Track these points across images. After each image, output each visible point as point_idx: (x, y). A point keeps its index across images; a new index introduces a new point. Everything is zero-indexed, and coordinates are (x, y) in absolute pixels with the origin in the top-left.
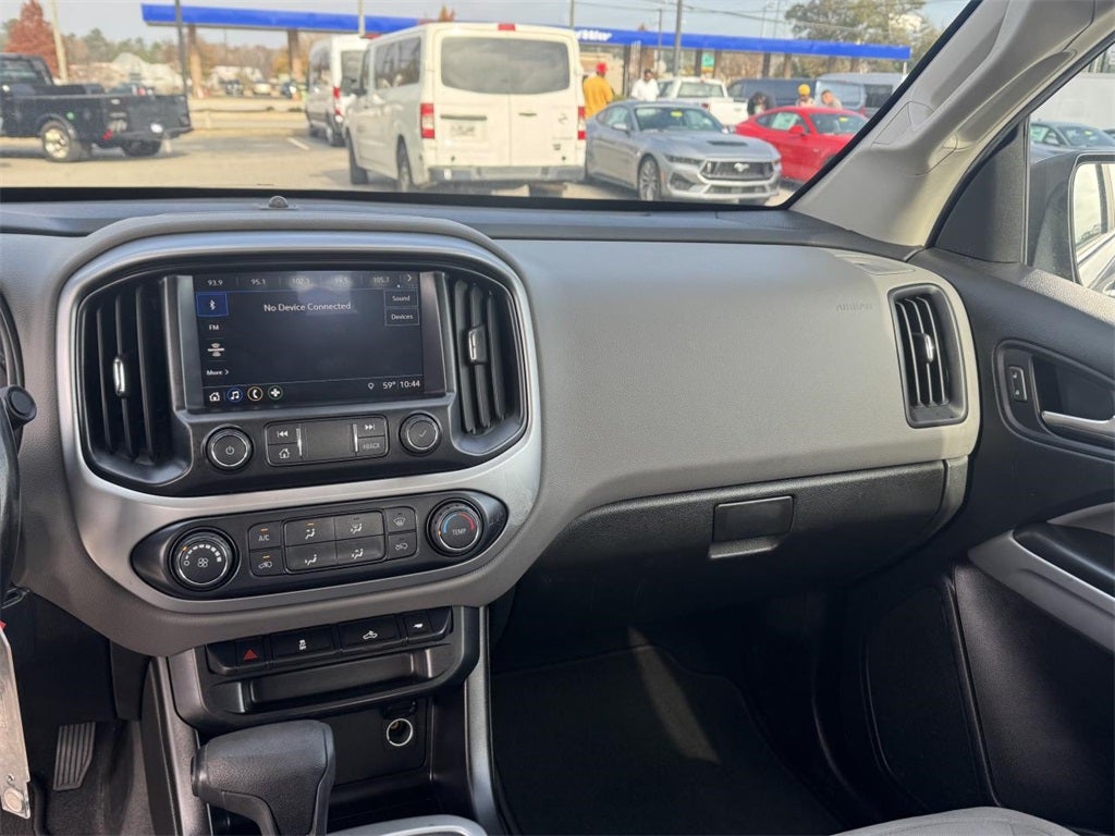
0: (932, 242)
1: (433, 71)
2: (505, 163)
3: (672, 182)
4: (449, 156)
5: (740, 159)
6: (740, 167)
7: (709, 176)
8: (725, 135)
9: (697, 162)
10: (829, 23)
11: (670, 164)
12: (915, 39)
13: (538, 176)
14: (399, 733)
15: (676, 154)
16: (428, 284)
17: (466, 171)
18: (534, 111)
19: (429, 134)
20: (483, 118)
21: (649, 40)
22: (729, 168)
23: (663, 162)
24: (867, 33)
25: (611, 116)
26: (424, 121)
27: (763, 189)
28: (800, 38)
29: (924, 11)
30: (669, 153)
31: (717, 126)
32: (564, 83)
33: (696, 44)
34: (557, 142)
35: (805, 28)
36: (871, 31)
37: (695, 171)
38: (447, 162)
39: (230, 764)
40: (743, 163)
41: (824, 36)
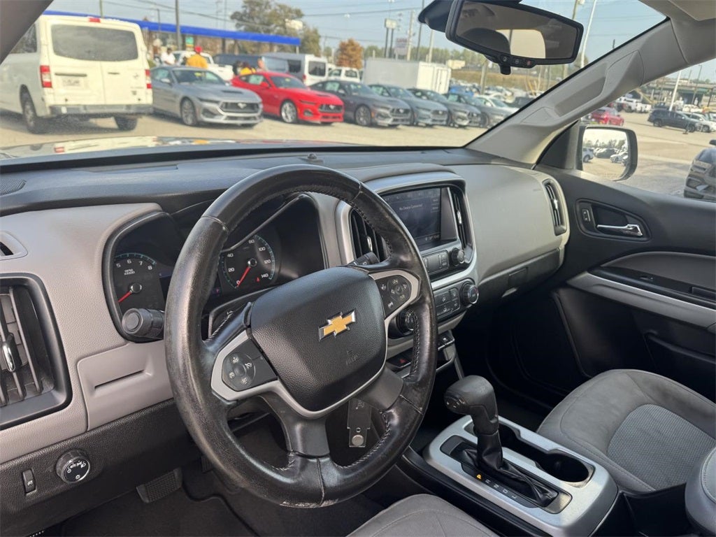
0: (538, 162)
1: (47, 45)
2: (102, 102)
3: (203, 114)
4: (64, 98)
5: (241, 101)
6: (241, 105)
7: (225, 110)
9: (217, 102)
10: (256, 23)
11: (201, 103)
12: (301, 34)
13: (124, 110)
15: (204, 97)
17: (77, 107)
18: (117, 72)
19: (49, 85)
20: (85, 75)
23: (197, 102)
24: (276, 29)
25: (157, 74)
26: (44, 76)
27: (255, 118)
28: (240, 31)
29: (304, 19)
30: (199, 97)
34: (134, 90)
35: (242, 25)
36: (278, 28)
37: (216, 107)
38: (63, 102)
40: (243, 103)
41: (253, 30)
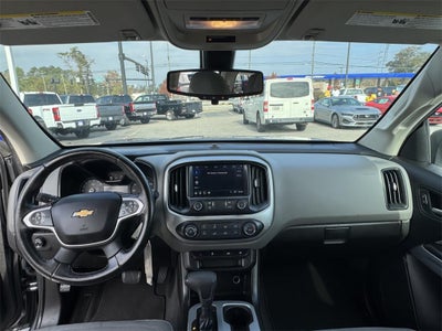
0: (399, 155)
1: (268, 93)
3: (343, 121)
4: (272, 116)
5: (367, 114)
6: (367, 116)
7: (356, 119)
8: (362, 107)
9: (351, 115)
10: (402, 67)
11: (342, 116)
13: (299, 121)
14: (236, 280)
15: (345, 112)
16: (246, 167)
18: (298, 102)
19: (266, 110)
20: (282, 105)
21: (337, 77)
22: (363, 116)
23: (340, 115)
26: (265, 106)
28: (391, 72)
30: (342, 113)
31: (359, 104)
32: (307, 94)
33: (354, 77)
34: (305, 110)
35: (393, 69)
37: (351, 118)
38: (271, 118)
39: (194, 279)
41: (400, 71)
